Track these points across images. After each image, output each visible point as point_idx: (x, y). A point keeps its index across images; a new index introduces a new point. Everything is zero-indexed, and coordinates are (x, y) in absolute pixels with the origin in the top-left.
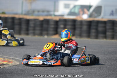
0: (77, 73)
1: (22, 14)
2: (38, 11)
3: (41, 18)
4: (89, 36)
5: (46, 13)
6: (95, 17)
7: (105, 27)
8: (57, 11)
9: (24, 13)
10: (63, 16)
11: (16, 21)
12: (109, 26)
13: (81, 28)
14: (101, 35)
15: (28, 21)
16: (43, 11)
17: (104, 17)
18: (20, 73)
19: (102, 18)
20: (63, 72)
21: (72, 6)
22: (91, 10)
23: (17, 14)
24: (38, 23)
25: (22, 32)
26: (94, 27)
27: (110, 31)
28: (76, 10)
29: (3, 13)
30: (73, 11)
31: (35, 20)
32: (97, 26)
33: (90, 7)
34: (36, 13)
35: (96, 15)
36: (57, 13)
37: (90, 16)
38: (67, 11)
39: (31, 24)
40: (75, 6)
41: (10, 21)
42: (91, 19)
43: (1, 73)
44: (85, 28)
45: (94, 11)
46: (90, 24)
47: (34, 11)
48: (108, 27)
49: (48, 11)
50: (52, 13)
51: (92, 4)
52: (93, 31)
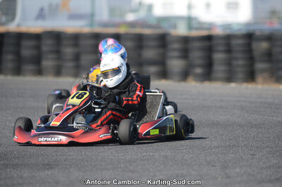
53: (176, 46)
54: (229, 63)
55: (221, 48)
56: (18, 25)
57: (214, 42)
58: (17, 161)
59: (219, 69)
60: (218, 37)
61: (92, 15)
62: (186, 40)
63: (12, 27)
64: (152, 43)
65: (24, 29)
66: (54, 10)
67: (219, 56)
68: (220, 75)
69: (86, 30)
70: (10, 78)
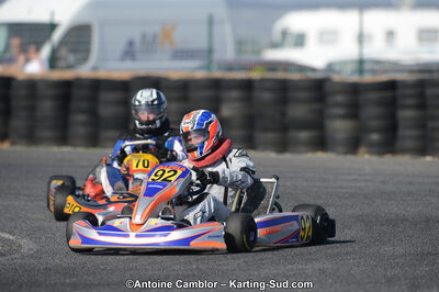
4: (63, 139)
13: (32, 109)
26: (84, 105)
32: (94, 99)
42: (67, 75)
44: (47, 107)
52: (79, 119)
53: (340, 98)
54: (422, 125)
55: (410, 101)
56: (95, 69)
57: (399, 92)
58: (90, 279)
59: (407, 134)
60: (404, 84)
61: (210, 51)
62: (355, 89)
63: (85, 71)
64: (303, 95)
65: (102, 74)
66: (149, 44)
67: (406, 114)
68: (410, 144)
69: (200, 75)
70: (81, 150)
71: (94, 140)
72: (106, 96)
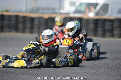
0: (84, 73)
1: (26, 12)
2: (43, 9)
3: (46, 16)
4: (95, 35)
5: (50, 11)
6: (102, 15)
7: (112, 25)
8: (63, 9)
9: (28, 10)
10: (68, 14)
11: (20, 20)
12: (116, 24)
13: (87, 26)
14: (108, 34)
15: (32, 19)
16: (48, 9)
17: (112, 15)
18: (24, 72)
19: (109, 16)
20: (69, 71)
21: (77, 4)
22: (98, 8)
23: (20, 12)
24: (43, 21)
25: (27, 30)
26: (101, 26)
27: (118, 29)
28: (83, 8)
29: (7, 11)
30: (79, 9)
31: (40, 18)
32: (104, 24)
33: (97, 4)
34: (41, 11)
35: (103, 13)
36: (62, 11)
37: (97, 14)
38: (73, 9)
39: (36, 22)
40: (81, 4)
41: (14, 19)
42: (98, 17)
43: (5, 73)
44: (91, 26)
45: (101, 9)
46: (96, 22)
47: (38, 9)
48: (115, 26)
49: (53, 9)
50: (57, 11)
51: (98, 2)
52: (100, 30)
71: (104, 36)
72: (107, 23)
